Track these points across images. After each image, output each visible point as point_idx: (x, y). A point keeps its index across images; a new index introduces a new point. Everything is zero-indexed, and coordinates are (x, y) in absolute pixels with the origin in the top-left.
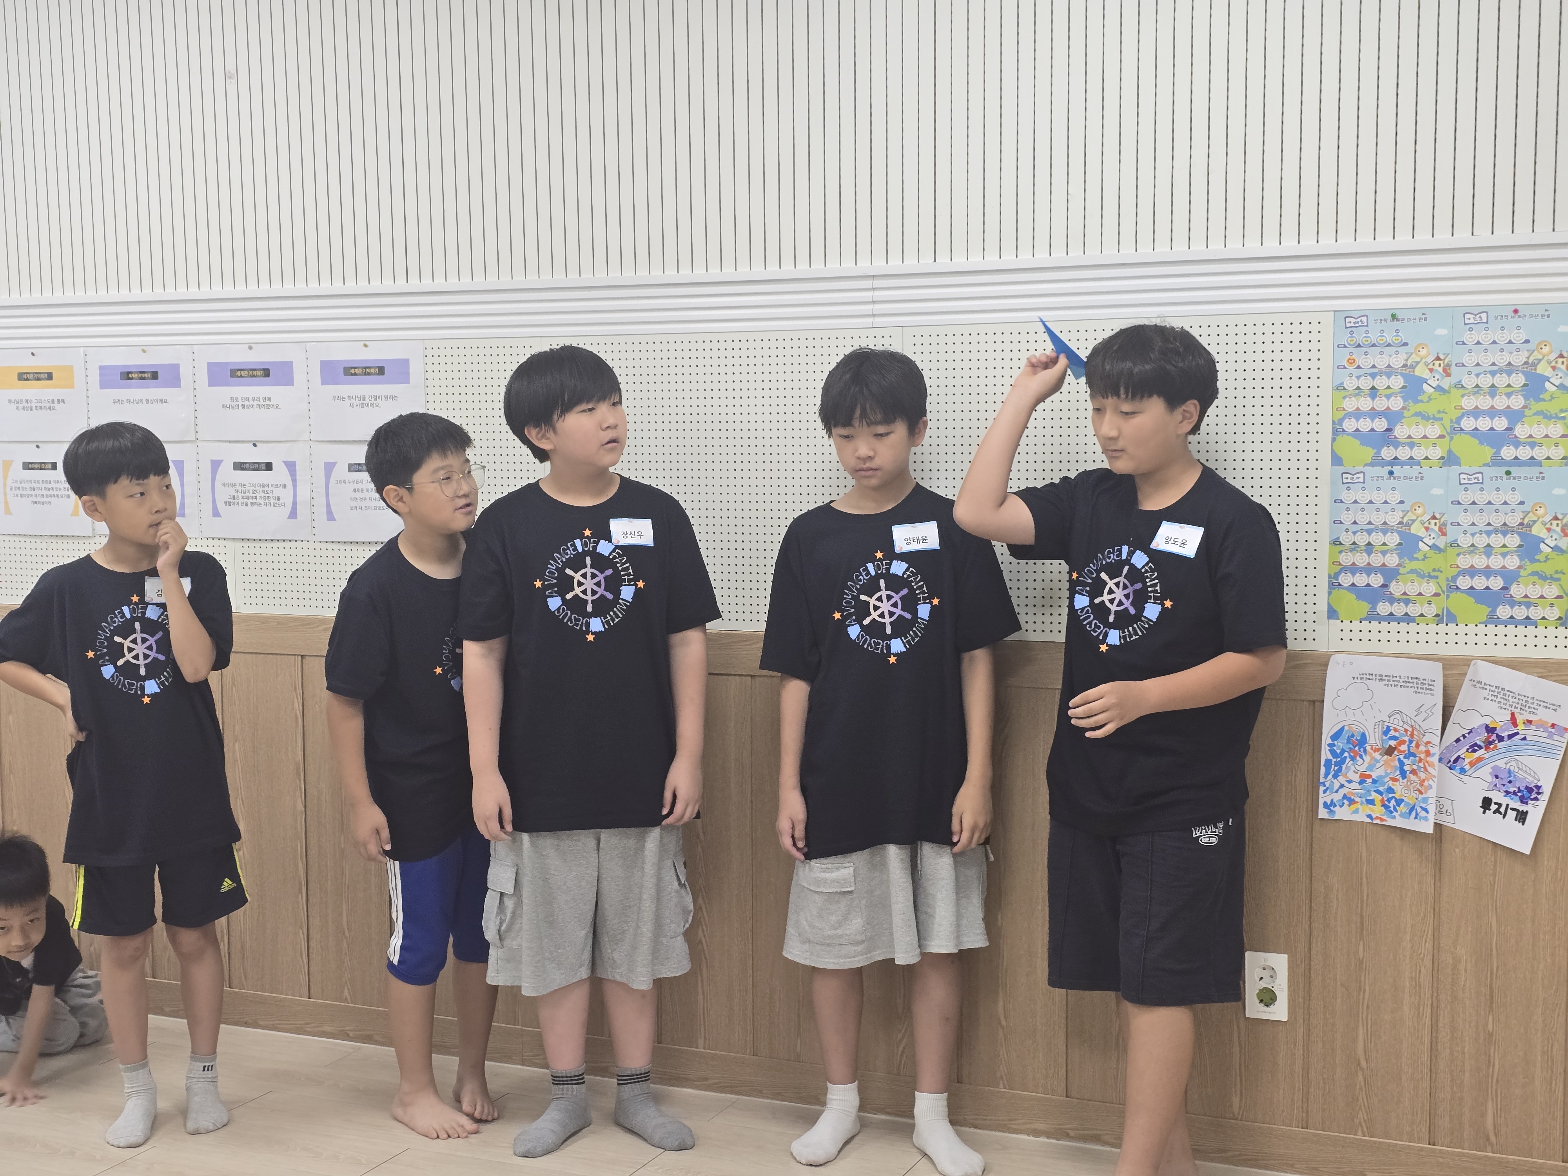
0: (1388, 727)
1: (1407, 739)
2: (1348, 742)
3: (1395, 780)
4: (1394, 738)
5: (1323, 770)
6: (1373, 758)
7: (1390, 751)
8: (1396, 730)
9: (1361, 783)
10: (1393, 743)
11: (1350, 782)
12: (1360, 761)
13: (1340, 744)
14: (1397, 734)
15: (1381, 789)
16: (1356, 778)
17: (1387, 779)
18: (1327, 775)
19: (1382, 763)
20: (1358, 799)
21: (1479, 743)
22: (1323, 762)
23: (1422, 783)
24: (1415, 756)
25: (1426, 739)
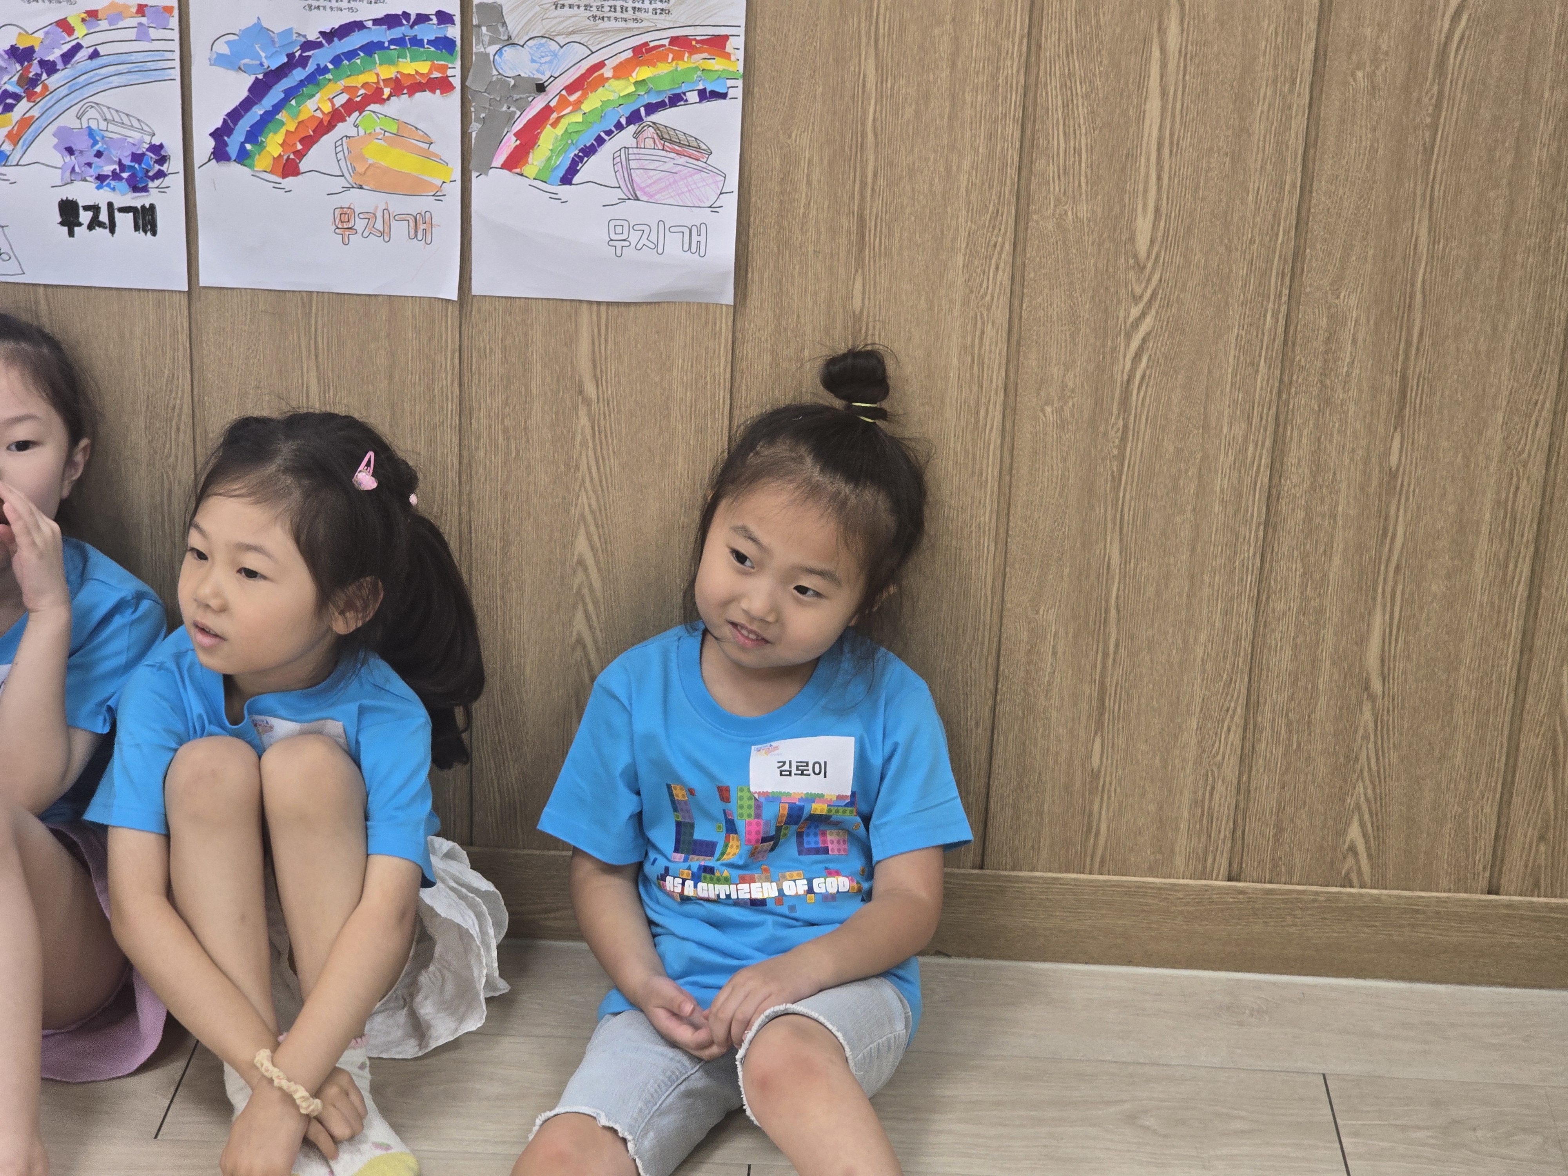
21: (11, 88)
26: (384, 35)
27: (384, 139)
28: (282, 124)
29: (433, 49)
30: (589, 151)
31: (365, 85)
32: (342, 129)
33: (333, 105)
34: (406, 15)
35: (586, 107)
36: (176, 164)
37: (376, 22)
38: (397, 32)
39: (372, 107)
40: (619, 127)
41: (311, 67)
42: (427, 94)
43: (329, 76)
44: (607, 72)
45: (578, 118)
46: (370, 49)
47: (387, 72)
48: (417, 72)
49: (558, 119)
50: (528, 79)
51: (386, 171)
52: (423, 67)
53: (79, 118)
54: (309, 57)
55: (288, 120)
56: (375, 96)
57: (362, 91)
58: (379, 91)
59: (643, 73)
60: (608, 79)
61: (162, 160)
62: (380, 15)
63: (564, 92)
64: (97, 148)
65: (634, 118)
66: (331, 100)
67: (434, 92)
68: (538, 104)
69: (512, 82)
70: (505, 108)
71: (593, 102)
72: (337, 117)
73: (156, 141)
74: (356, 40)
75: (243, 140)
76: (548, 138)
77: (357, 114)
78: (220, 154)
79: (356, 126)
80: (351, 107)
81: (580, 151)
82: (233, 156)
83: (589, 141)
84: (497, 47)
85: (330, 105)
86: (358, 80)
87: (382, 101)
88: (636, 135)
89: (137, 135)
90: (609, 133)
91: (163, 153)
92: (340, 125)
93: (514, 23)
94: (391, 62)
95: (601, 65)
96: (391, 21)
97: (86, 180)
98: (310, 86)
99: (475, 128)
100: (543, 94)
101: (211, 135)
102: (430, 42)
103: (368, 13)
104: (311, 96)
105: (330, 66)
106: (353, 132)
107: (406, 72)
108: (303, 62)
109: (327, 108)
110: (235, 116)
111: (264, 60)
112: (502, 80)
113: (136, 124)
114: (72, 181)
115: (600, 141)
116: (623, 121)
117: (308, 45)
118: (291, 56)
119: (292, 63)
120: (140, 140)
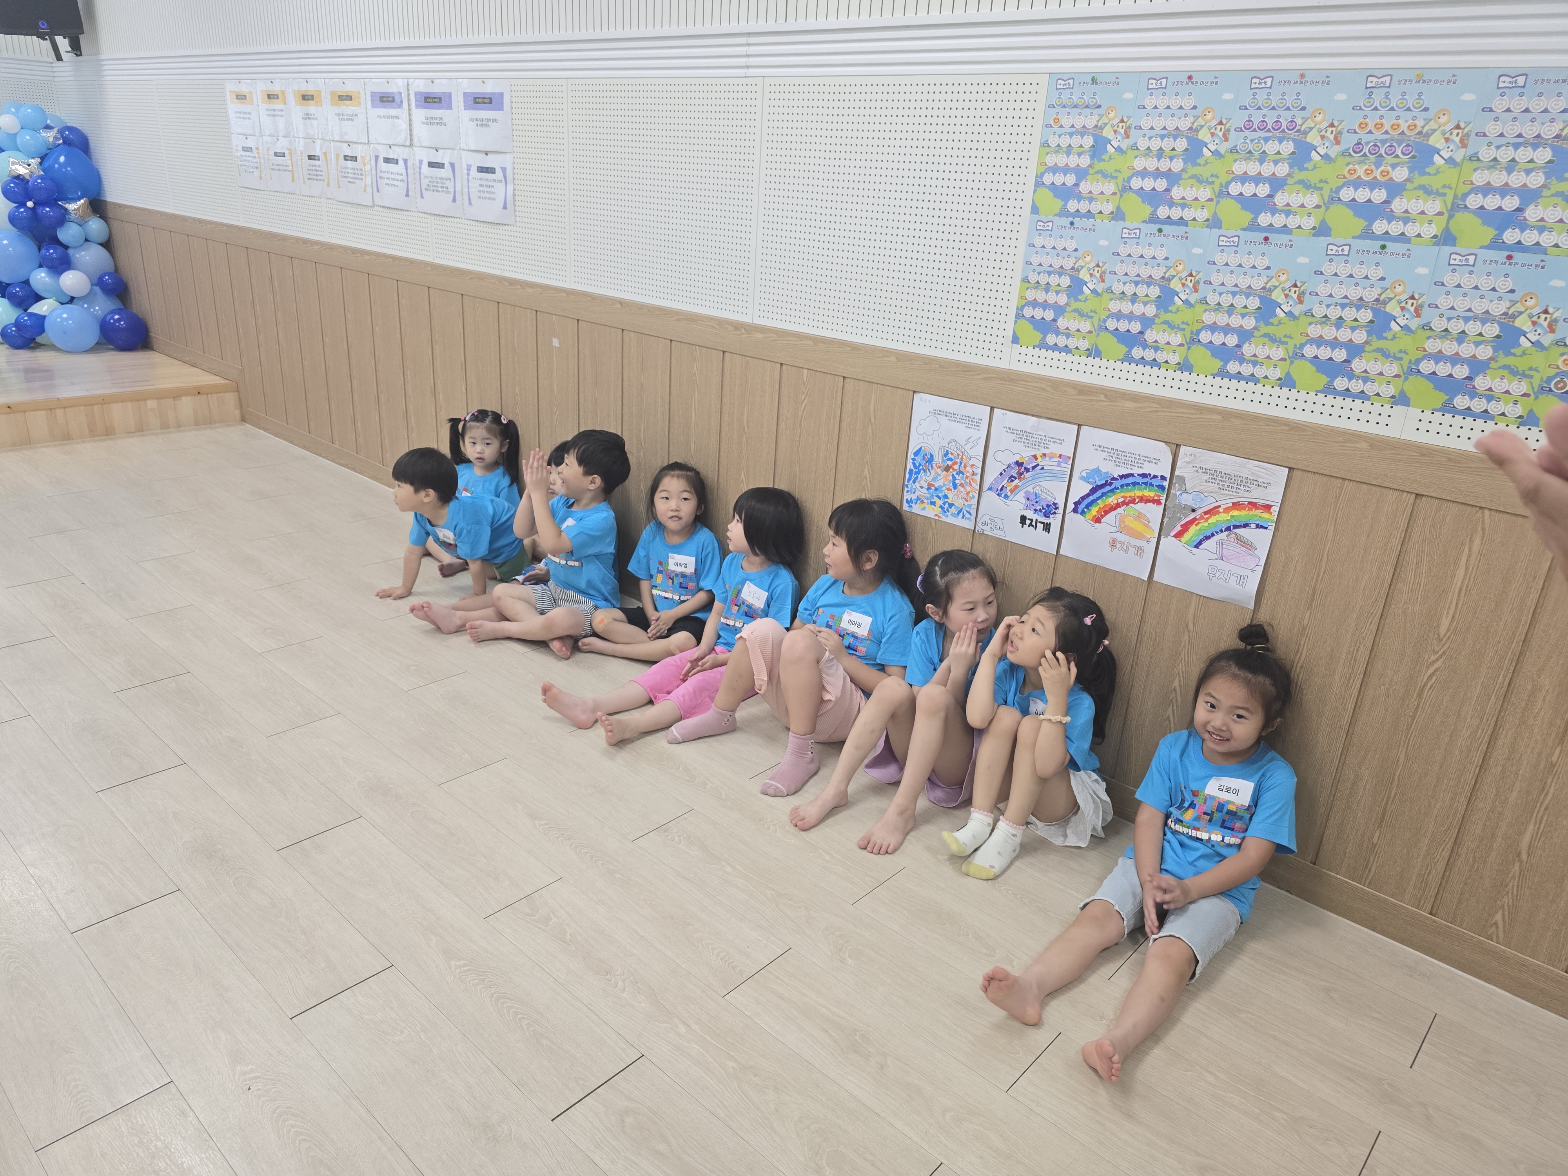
0: (948, 451)
1: (958, 461)
2: (924, 459)
3: (949, 489)
4: (951, 459)
5: (907, 476)
6: (936, 473)
7: (947, 469)
8: (952, 454)
9: (928, 489)
10: (950, 463)
11: (922, 487)
13: (919, 459)
14: (952, 457)
15: (940, 495)
16: (925, 485)
17: (944, 488)
18: (909, 480)
19: (942, 477)
20: (926, 501)
21: (1014, 475)
22: (908, 471)
23: (968, 493)
24: (963, 474)
25: (971, 463)
26: (1141, 480)
27: (1133, 517)
28: (1099, 504)
29: (1157, 488)
30: (1208, 538)
31: (1130, 497)
32: (1119, 510)
33: (1118, 501)
34: (1150, 475)
35: (1210, 521)
36: (1061, 511)
37: (1139, 475)
38: (1145, 480)
39: (1131, 505)
40: (1221, 531)
41: (1113, 486)
42: (1152, 504)
43: (1118, 491)
44: (1221, 510)
45: (1206, 524)
46: (1135, 484)
47: (1138, 493)
48: (1149, 495)
49: (1199, 524)
50: (1190, 506)
51: (1132, 529)
52: (1152, 494)
53: (1033, 489)
54: (1113, 483)
55: (1101, 503)
56: (1133, 501)
57: (1129, 499)
58: (1135, 500)
59: (1235, 513)
60: (1221, 513)
61: (1056, 508)
62: (1140, 473)
63: (1203, 514)
64: (1037, 500)
65: (1228, 529)
66: (1117, 499)
67: (1154, 504)
68: (1192, 516)
69: (1184, 506)
70: (1179, 515)
71: (1213, 520)
72: (1118, 506)
73: (1056, 502)
74: (1130, 480)
75: (1084, 507)
76: (1193, 529)
77: (1125, 506)
78: (1076, 510)
79: (1124, 510)
80: (1125, 503)
81: (1204, 537)
82: (1080, 512)
83: (1209, 534)
84: (1180, 492)
86: (1128, 494)
87: (1135, 503)
88: (1227, 536)
89: (1050, 498)
90: (1217, 532)
91: (1058, 506)
93: (1189, 485)
94: (1141, 490)
95: (1219, 506)
96: (1144, 475)
97: (1031, 510)
98: (1111, 493)
99: (1166, 520)
100: (1194, 513)
101: (1074, 503)
102: (1156, 486)
103: (1136, 471)
104: (1111, 497)
105: (1119, 487)
106: (1122, 512)
107: (1145, 495)
108: (1111, 484)
109: (1115, 502)
110: (1083, 498)
111: (1097, 481)
112: (1180, 505)
113: (1051, 495)
114: (1026, 509)
115: (1213, 535)
116: (1224, 529)
117: (1114, 479)
118: (1106, 481)
119: (1106, 484)
120: (1050, 500)
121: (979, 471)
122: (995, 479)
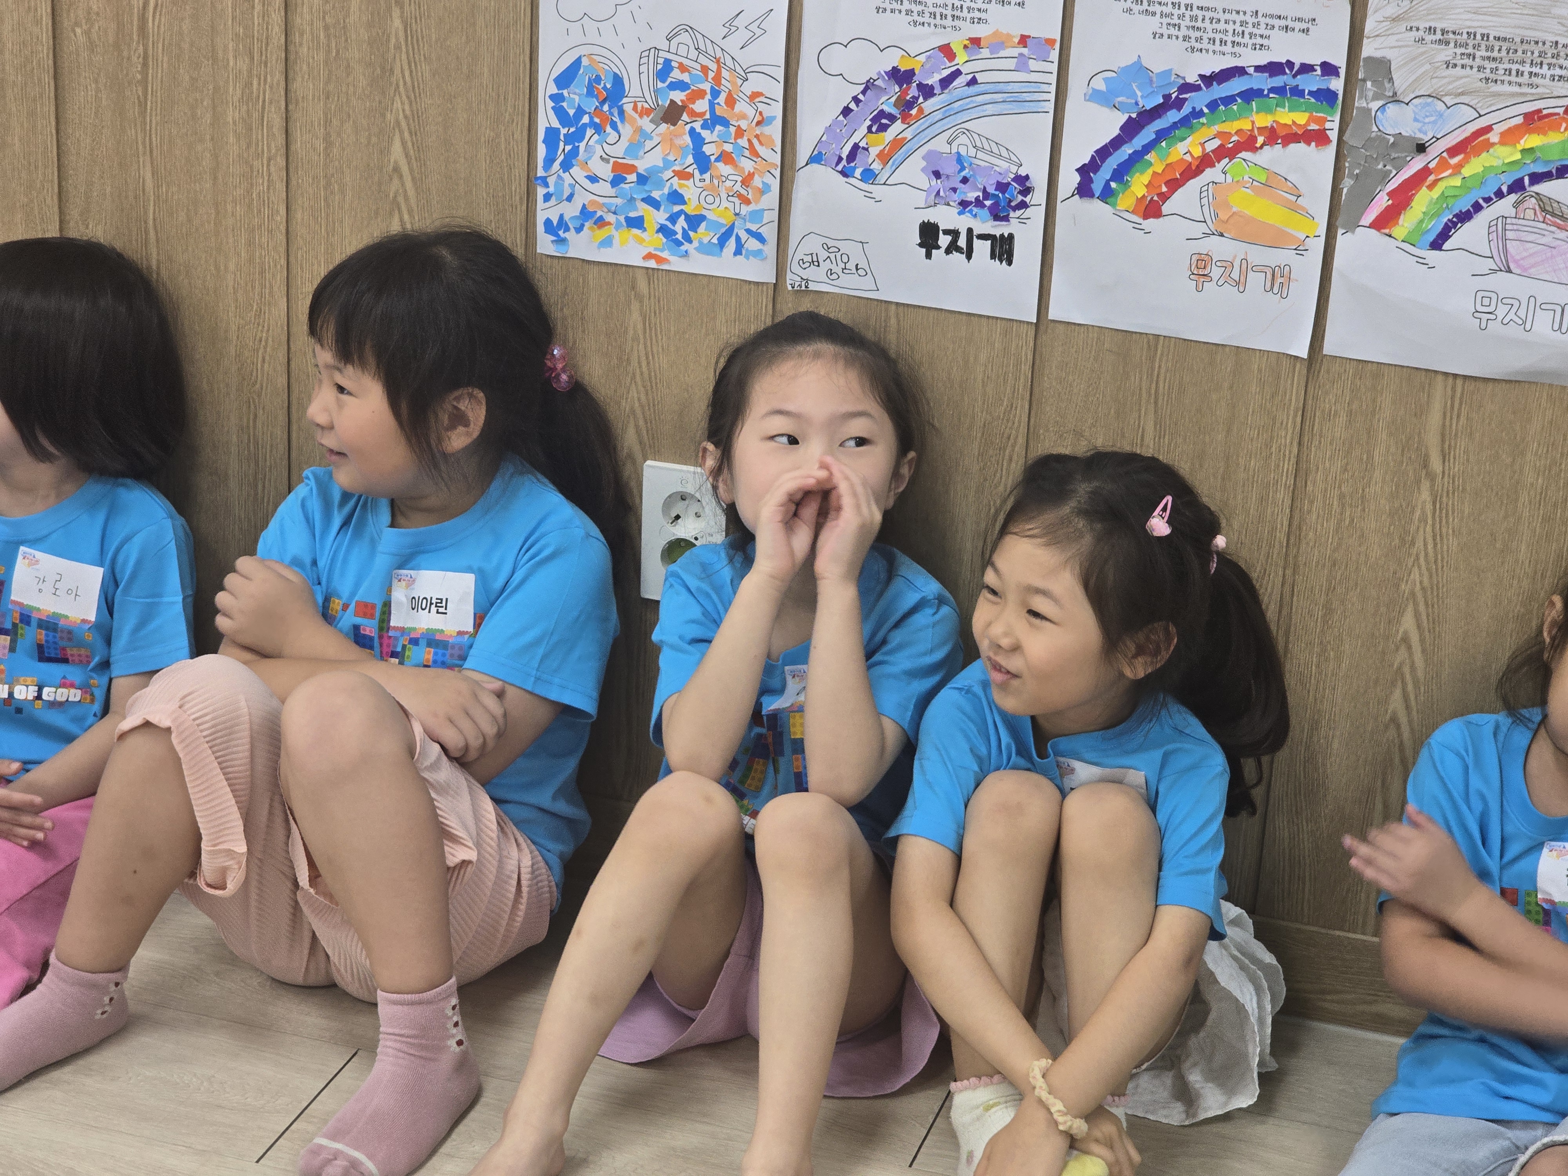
0: (667, 62)
1: (707, 86)
2: (590, 91)
3: (683, 175)
4: (680, 85)
5: (541, 151)
6: (640, 130)
7: (672, 114)
8: (683, 68)
9: (616, 181)
10: (678, 96)
11: (593, 179)
12: (612, 136)
13: (575, 96)
14: (685, 77)
15: (656, 195)
16: (605, 171)
17: (668, 174)
18: (549, 161)
19: (656, 140)
20: (610, 218)
21: (887, 109)
22: (541, 135)
23: (747, 181)
24: (725, 123)
25: (748, 88)
26: (1264, 82)
27: (1252, 187)
28: (1151, 164)
29: (1313, 100)
30: (1464, 217)
31: (1239, 132)
32: (1209, 174)
33: (1204, 149)
34: (1290, 64)
35: (1466, 171)
36: (1039, 196)
37: (1258, 69)
38: (1278, 81)
39: (1243, 154)
40: (1500, 194)
41: (1186, 110)
42: (1302, 146)
43: (1203, 120)
44: (1493, 137)
45: (1457, 182)
46: (1249, 95)
47: (1264, 120)
48: (1294, 122)
49: (1436, 182)
50: (1410, 139)
51: (1250, 220)
52: (1301, 118)
53: (950, 143)
54: (1186, 99)
55: (1156, 162)
56: (1248, 144)
57: (1235, 138)
58: (1253, 139)
59: (1532, 141)
60: (1493, 144)
61: (1026, 191)
62: (1263, 62)
63: (1445, 154)
64: (963, 174)
65: (1517, 186)
66: (1202, 145)
67: (1309, 144)
68: (1417, 164)
69: (1392, 140)
70: (1380, 166)
71: (1474, 167)
72: (1206, 162)
73: (1023, 172)
74: (1235, 86)
75: (1108, 178)
76: (1423, 200)
77: (1227, 160)
78: (1084, 190)
79: (1225, 173)
80: (1222, 153)
81: (1455, 216)
82: (1097, 194)
83: (1466, 206)
84: (1380, 103)
85: (1200, 149)
86: (1233, 126)
87: (1254, 150)
88: (1516, 205)
89: (1004, 165)
90: (1488, 200)
91: (1028, 184)
92: (1208, 171)
93: (1401, 80)
94: (1269, 111)
95: (1488, 129)
96: (1273, 69)
97: (948, 205)
98: (1183, 129)
99: (1347, 184)
100: (1423, 155)
101: (1077, 170)
102: (1311, 93)
103: (1250, 59)
104: (1183, 139)
105: (1206, 110)
106: (1220, 178)
107: (1282, 121)
108: (1179, 104)
109: (1197, 152)
110: (1103, 153)
111: (1139, 99)
112: (1381, 137)
113: (1004, 153)
114: (935, 204)
115: (1477, 208)
116: (1505, 189)
117: (1187, 87)
118: (1167, 97)
119: (1168, 104)
120: (1007, 170)
121: (776, 110)
122: (828, 129)
